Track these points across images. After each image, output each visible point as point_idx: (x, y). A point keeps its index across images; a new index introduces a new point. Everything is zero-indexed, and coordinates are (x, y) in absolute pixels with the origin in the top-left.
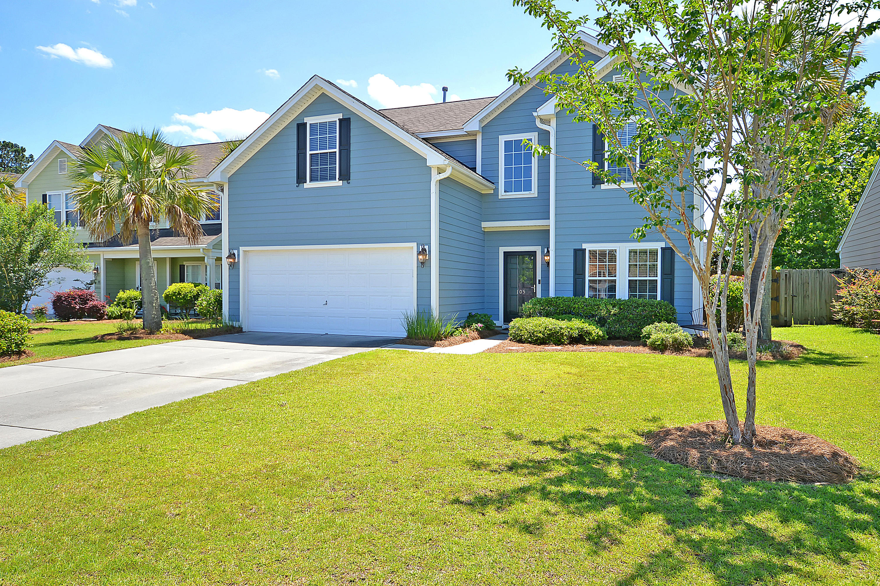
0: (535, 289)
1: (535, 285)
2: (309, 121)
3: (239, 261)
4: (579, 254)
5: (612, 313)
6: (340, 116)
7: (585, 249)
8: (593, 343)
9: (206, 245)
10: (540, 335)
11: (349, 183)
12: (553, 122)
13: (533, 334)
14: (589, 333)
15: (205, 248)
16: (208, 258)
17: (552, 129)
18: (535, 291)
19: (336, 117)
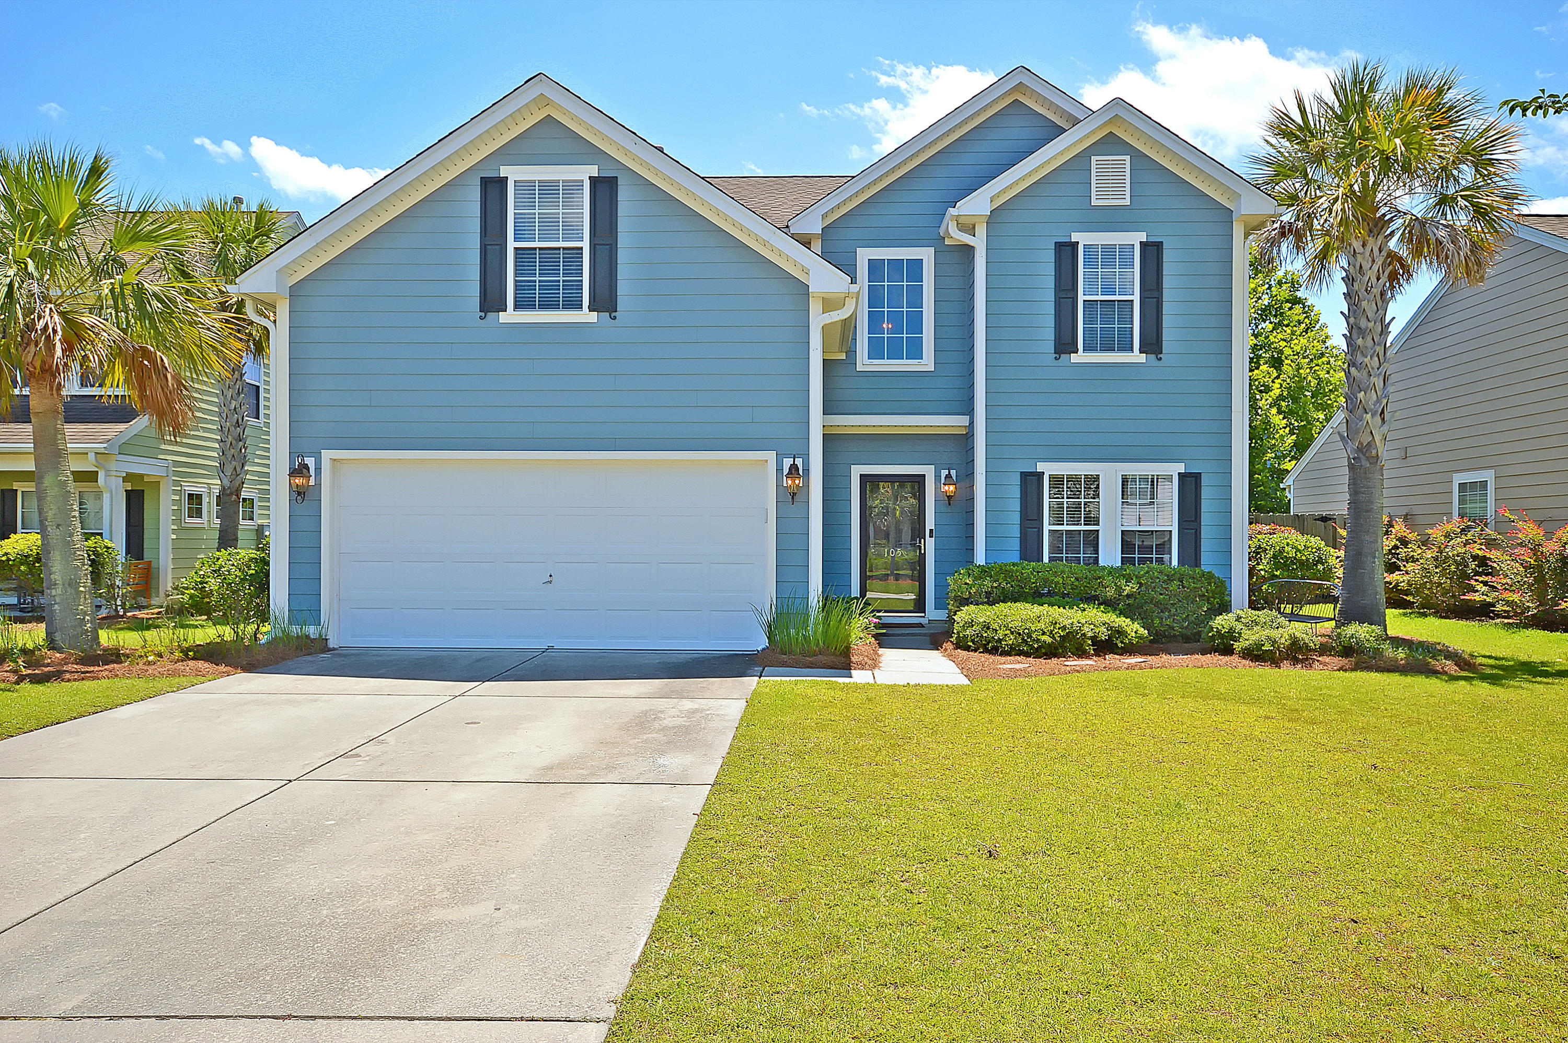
0: (923, 547)
1: (923, 540)
2: (512, 173)
3: (318, 485)
4: (1031, 481)
5: (1125, 593)
6: (594, 171)
7: (1043, 473)
8: (1130, 650)
9: (105, 445)
10: (1049, 640)
11: (615, 318)
12: (981, 230)
13: (1029, 636)
14: (1120, 632)
15: (103, 451)
16: (107, 476)
17: (979, 242)
18: (923, 552)
19: (585, 173)
